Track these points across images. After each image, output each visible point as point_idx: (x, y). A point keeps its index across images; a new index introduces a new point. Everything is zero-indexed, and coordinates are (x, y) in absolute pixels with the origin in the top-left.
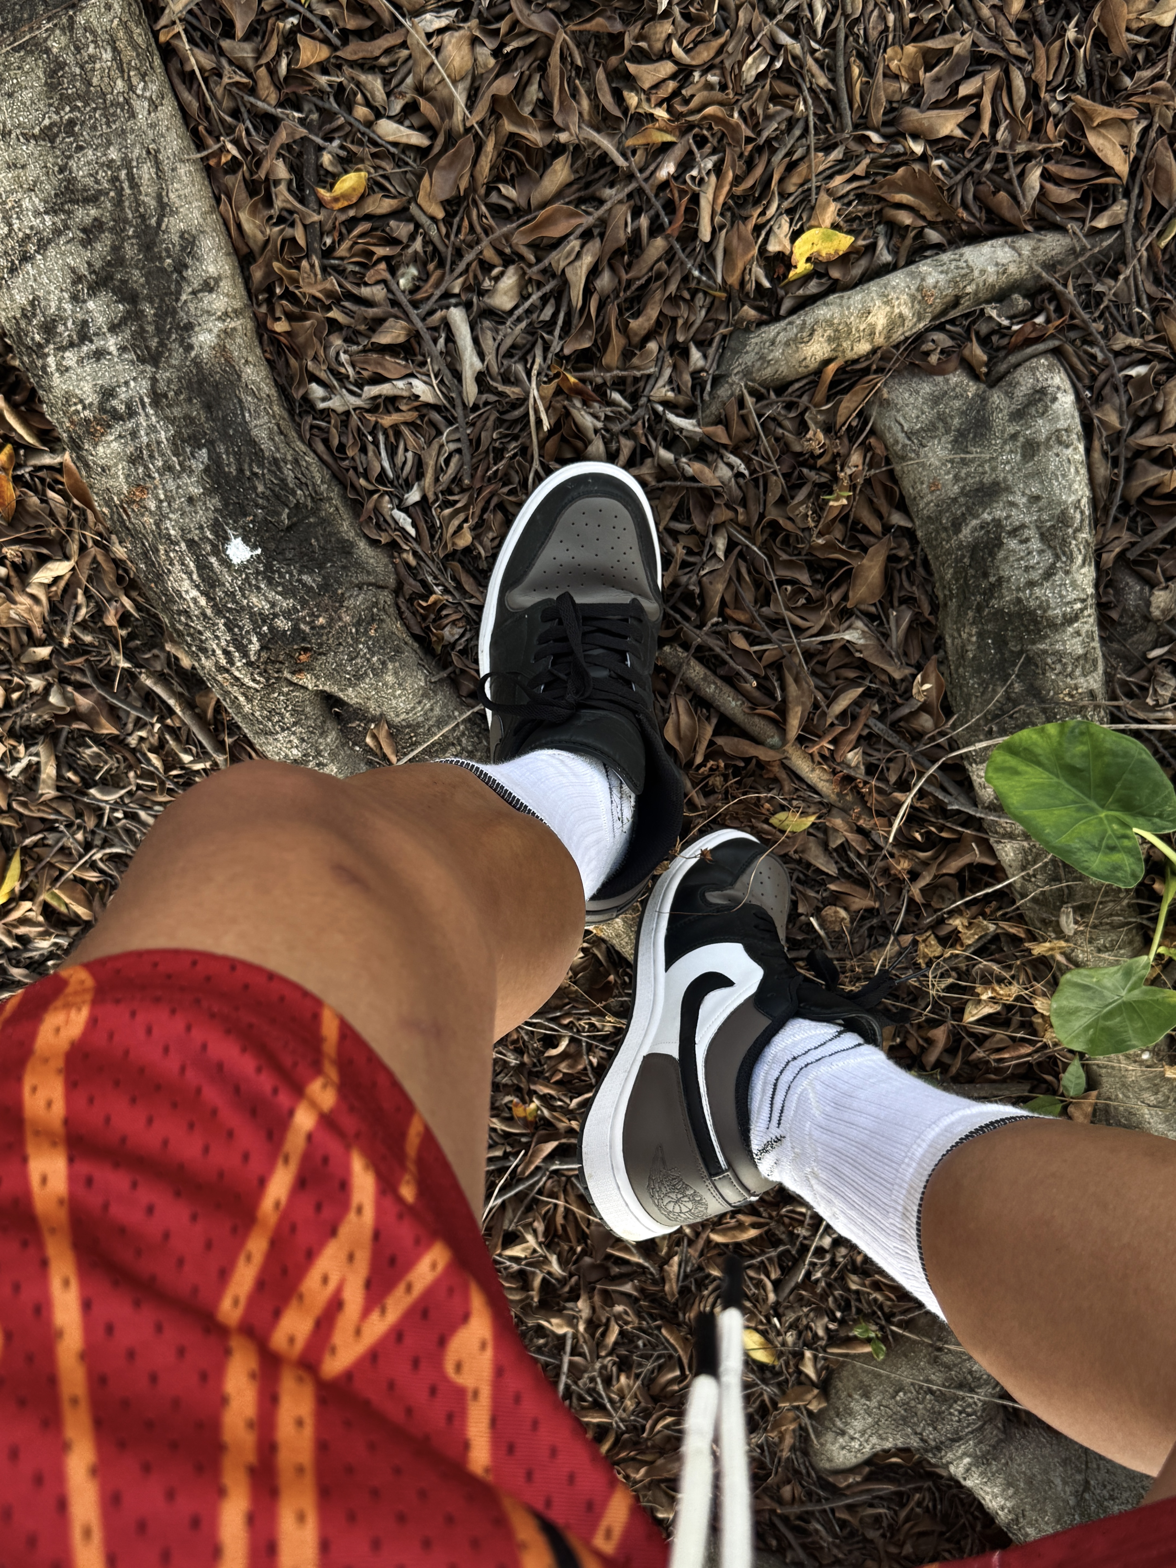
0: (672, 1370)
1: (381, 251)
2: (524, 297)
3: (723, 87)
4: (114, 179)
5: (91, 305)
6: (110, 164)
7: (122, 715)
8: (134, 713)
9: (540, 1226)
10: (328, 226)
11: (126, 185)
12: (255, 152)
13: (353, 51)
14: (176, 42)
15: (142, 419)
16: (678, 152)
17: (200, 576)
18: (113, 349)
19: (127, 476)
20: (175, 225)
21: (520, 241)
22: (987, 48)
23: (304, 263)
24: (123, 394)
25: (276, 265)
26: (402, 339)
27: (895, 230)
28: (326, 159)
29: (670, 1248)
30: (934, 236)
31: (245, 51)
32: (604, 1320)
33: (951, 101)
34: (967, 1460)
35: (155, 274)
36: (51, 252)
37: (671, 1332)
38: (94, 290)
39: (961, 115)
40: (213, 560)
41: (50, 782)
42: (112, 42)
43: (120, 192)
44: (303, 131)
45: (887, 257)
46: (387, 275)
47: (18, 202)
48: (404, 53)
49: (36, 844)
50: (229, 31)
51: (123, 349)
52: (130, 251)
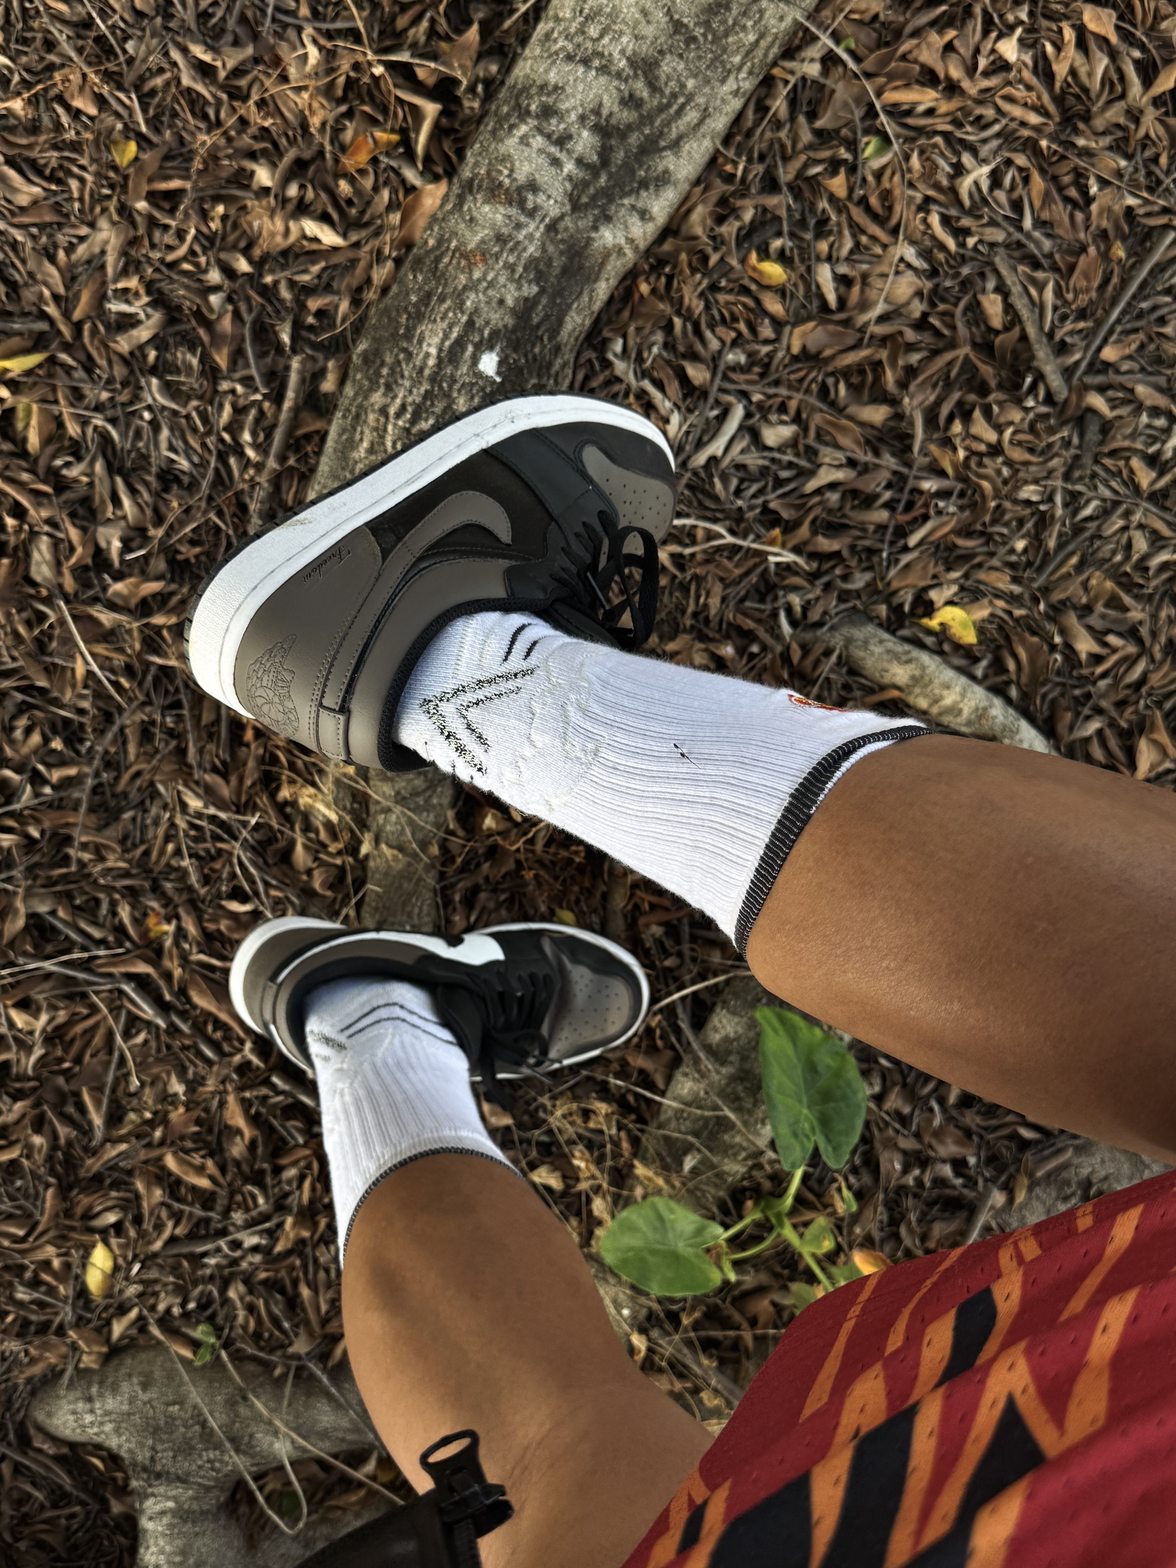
0: (20, 1227)
1: (742, 326)
2: (780, 449)
3: (1005, 482)
4: (674, 96)
5: (585, 134)
6: (683, 86)
7: (241, 362)
8: (254, 372)
9: (62, 1016)
10: (733, 276)
11: (675, 107)
12: (748, 189)
13: (858, 214)
14: (780, 85)
15: (532, 226)
16: (945, 484)
17: (451, 347)
18: (566, 170)
19: (483, 241)
20: (669, 162)
21: (817, 419)
22: (1144, 632)
23: (698, 276)
24: (541, 199)
25: (683, 256)
26: (696, 383)
27: (998, 666)
28: (777, 244)
29: (129, 1134)
30: (1014, 692)
31: (806, 136)
32: (13, 1138)
33: (1099, 636)
34: (171, 1504)
35: (628, 168)
36: (603, 80)
37: (55, 1197)
38: (597, 129)
39: (1096, 649)
40: (470, 349)
41: (135, 342)
42: (762, 36)
43: (669, 105)
44: (783, 213)
45: (979, 672)
46: (728, 341)
47: (622, 33)
48: (878, 250)
49: (63, 365)
50: (812, 116)
51: (570, 178)
52: (634, 139)
